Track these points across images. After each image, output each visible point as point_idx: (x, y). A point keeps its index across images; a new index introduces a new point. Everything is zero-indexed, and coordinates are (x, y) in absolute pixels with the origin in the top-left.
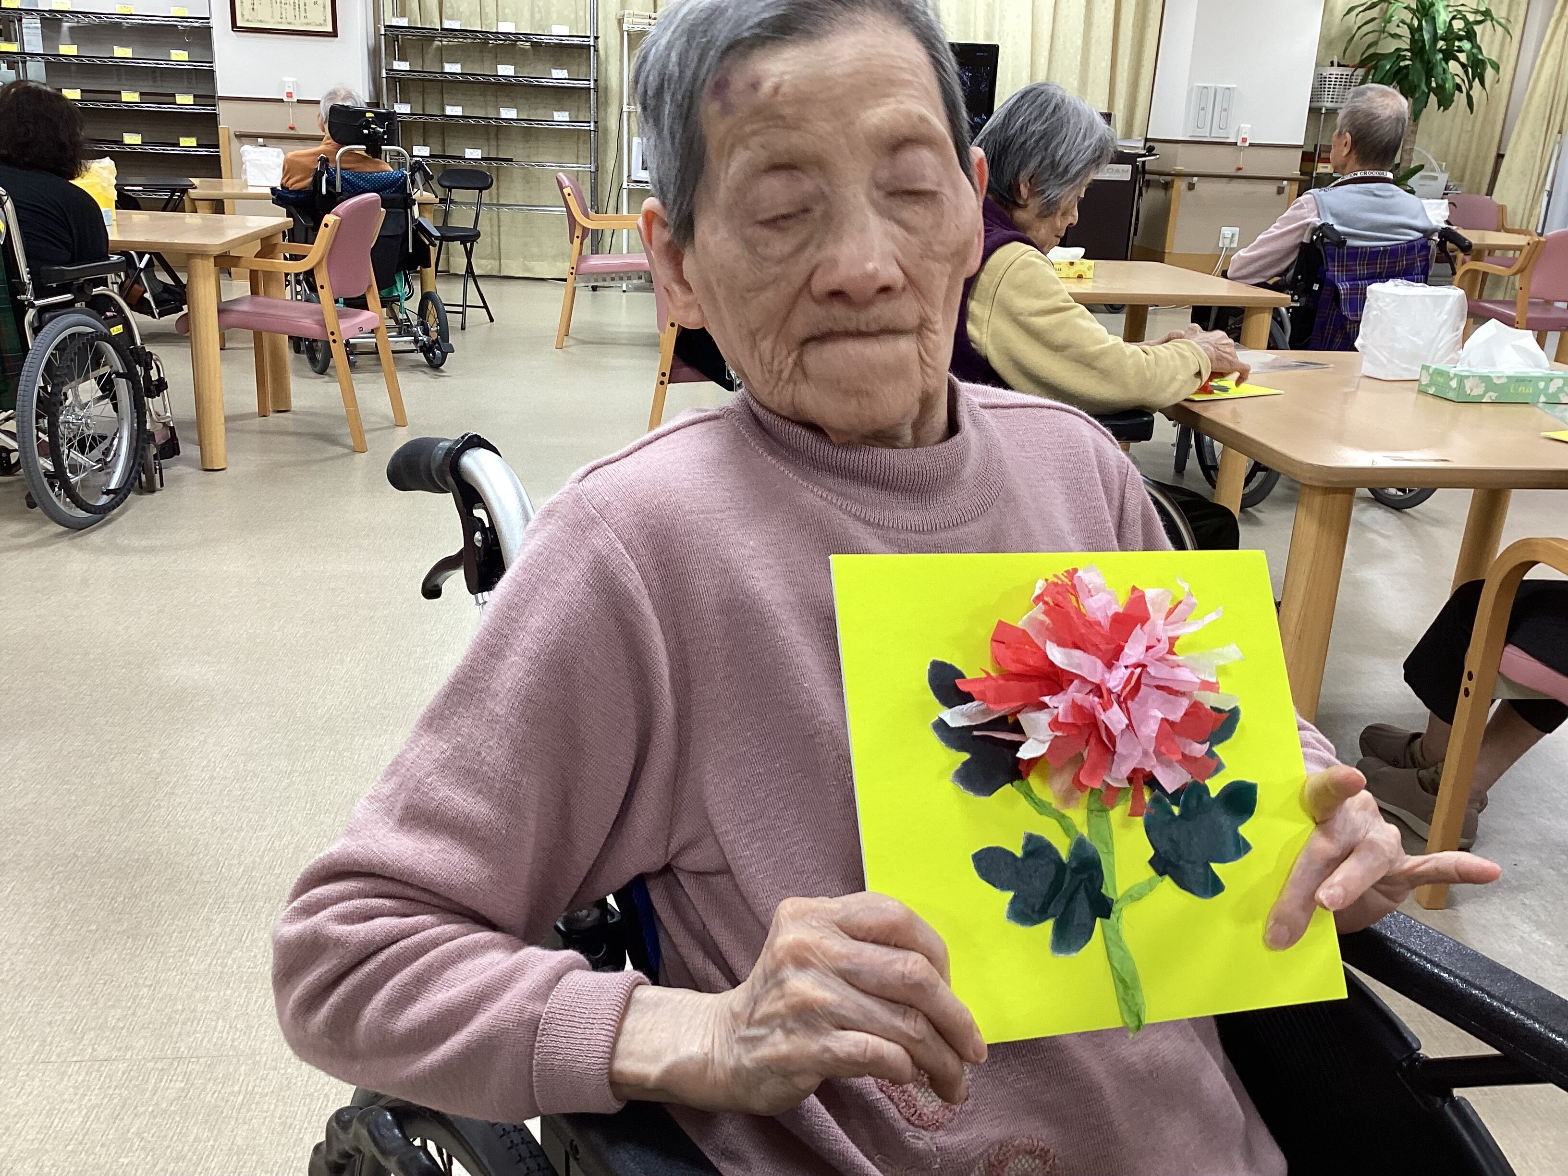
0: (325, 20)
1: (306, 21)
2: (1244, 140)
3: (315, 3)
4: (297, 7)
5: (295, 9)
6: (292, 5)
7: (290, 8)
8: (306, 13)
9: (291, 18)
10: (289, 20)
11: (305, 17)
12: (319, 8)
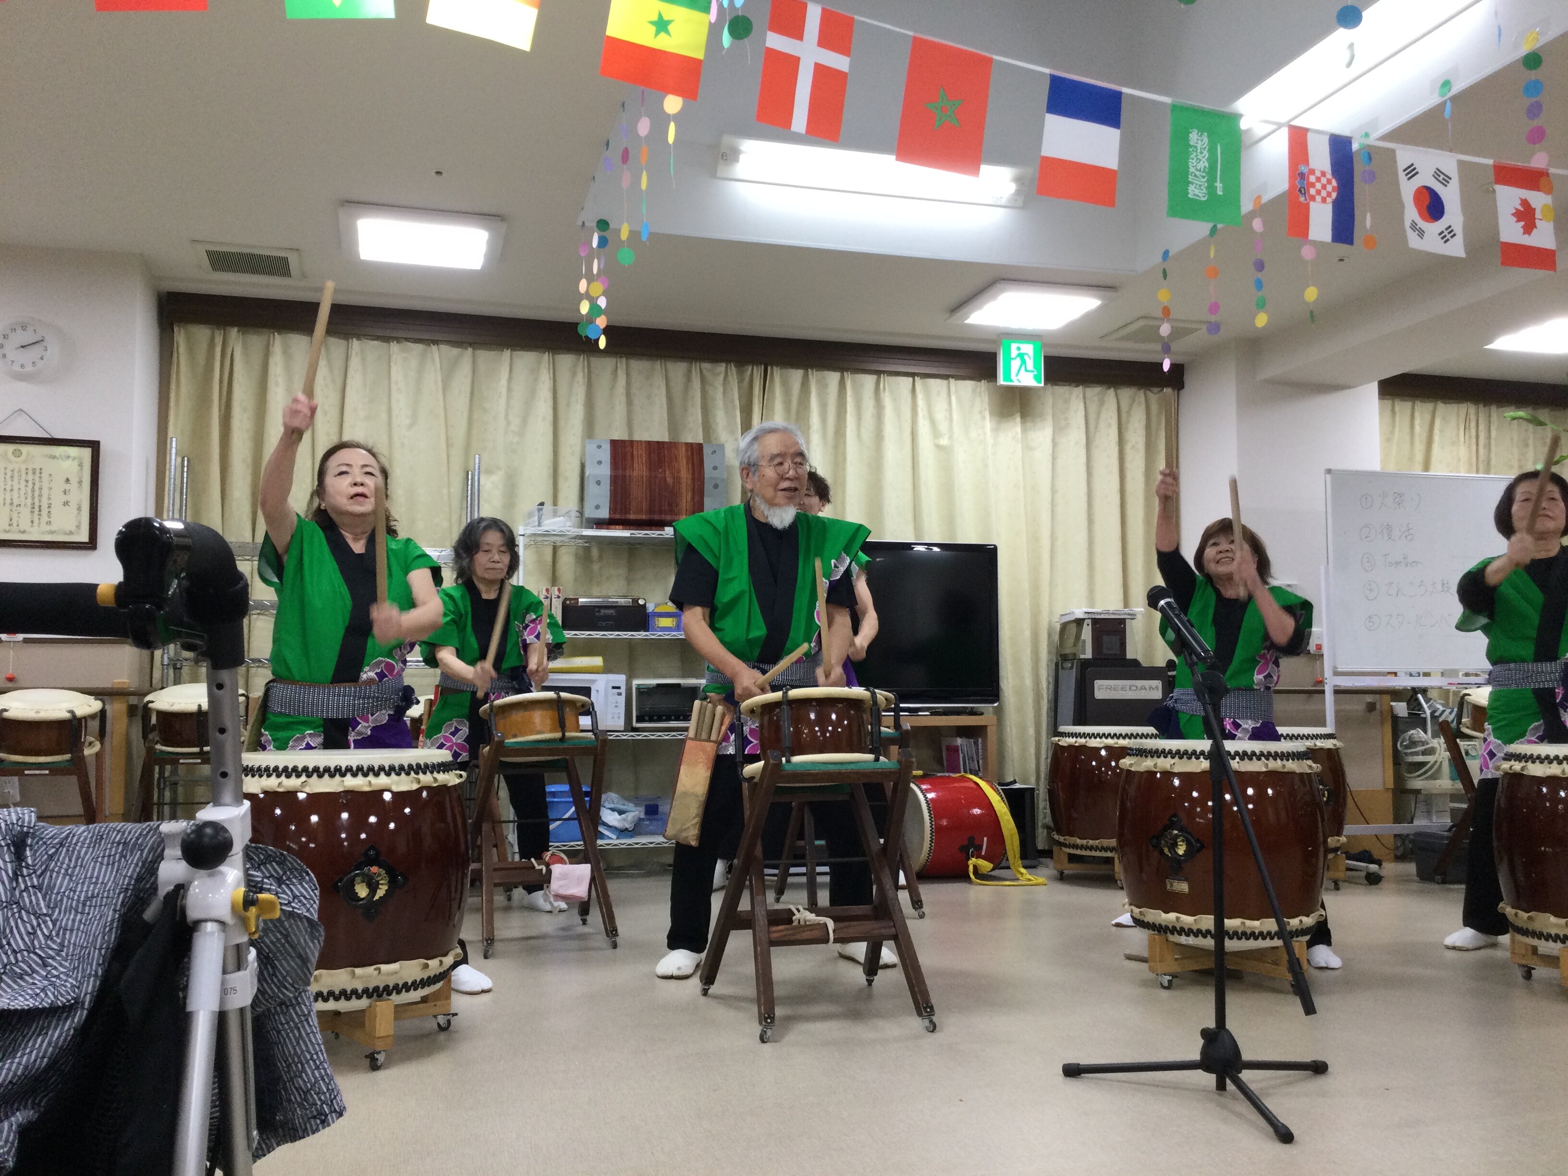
0: (78, 527)
1: (48, 528)
3: (66, 503)
4: (36, 509)
5: (32, 512)
6: (29, 506)
7: (25, 512)
8: (49, 517)
9: (25, 524)
10: (22, 528)
11: (48, 523)
12: (74, 508)
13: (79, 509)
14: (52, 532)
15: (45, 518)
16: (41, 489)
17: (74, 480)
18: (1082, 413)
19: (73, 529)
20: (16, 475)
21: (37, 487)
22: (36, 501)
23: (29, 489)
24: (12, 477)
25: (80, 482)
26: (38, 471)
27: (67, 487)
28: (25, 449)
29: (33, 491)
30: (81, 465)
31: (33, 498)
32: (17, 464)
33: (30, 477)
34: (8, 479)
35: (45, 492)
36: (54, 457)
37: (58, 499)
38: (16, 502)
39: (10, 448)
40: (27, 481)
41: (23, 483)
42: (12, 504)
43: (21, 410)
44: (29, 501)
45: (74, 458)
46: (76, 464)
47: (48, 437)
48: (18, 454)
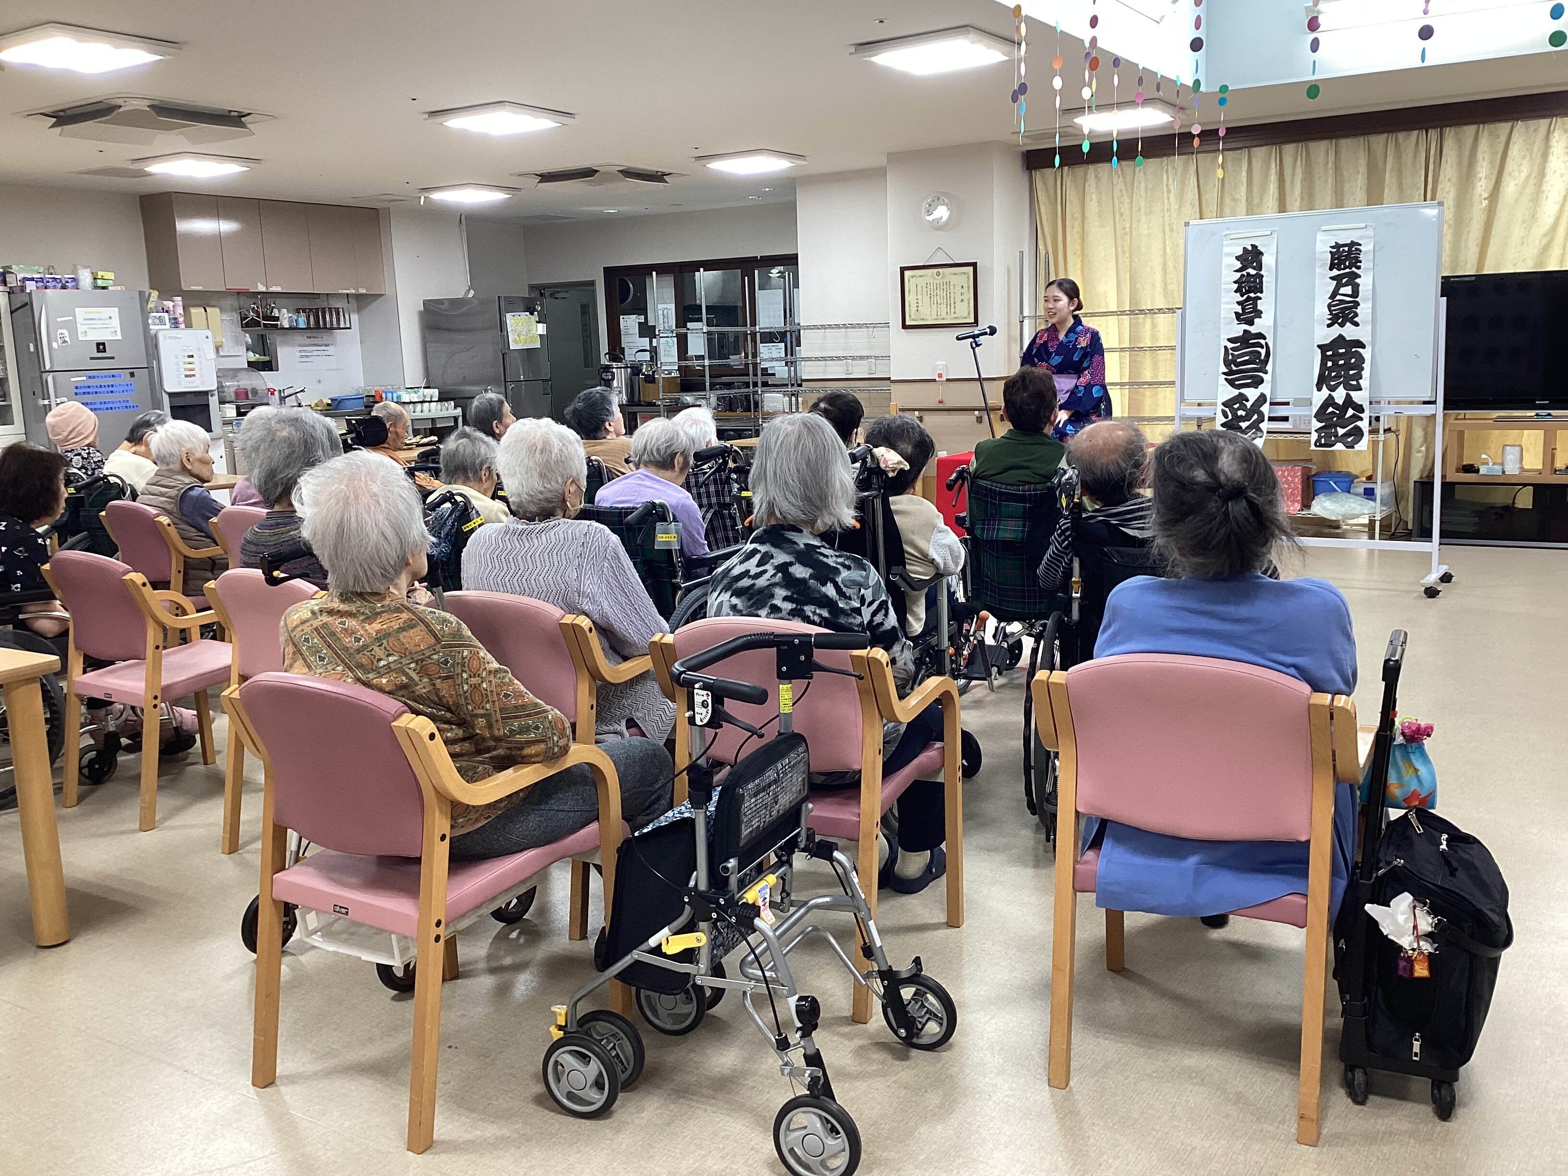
0: (969, 314)
1: (954, 316)
3: (962, 301)
4: (948, 305)
5: (947, 307)
6: (945, 304)
7: (944, 307)
8: (955, 309)
9: (944, 315)
11: (955, 313)
12: (966, 302)
13: (969, 303)
14: (956, 318)
15: (953, 310)
16: (950, 293)
17: (966, 287)
19: (966, 315)
20: (938, 286)
21: (948, 292)
22: (948, 300)
23: (945, 294)
25: (968, 288)
26: (948, 283)
27: (963, 291)
28: (941, 270)
29: (947, 295)
30: (968, 277)
32: (939, 280)
33: (945, 286)
34: (935, 289)
35: (952, 295)
36: (955, 274)
37: (959, 298)
38: (939, 302)
39: (935, 271)
40: (943, 290)
42: (937, 303)
43: (939, 248)
44: (945, 301)
45: (965, 274)
46: (966, 276)
47: (952, 262)
48: (938, 274)
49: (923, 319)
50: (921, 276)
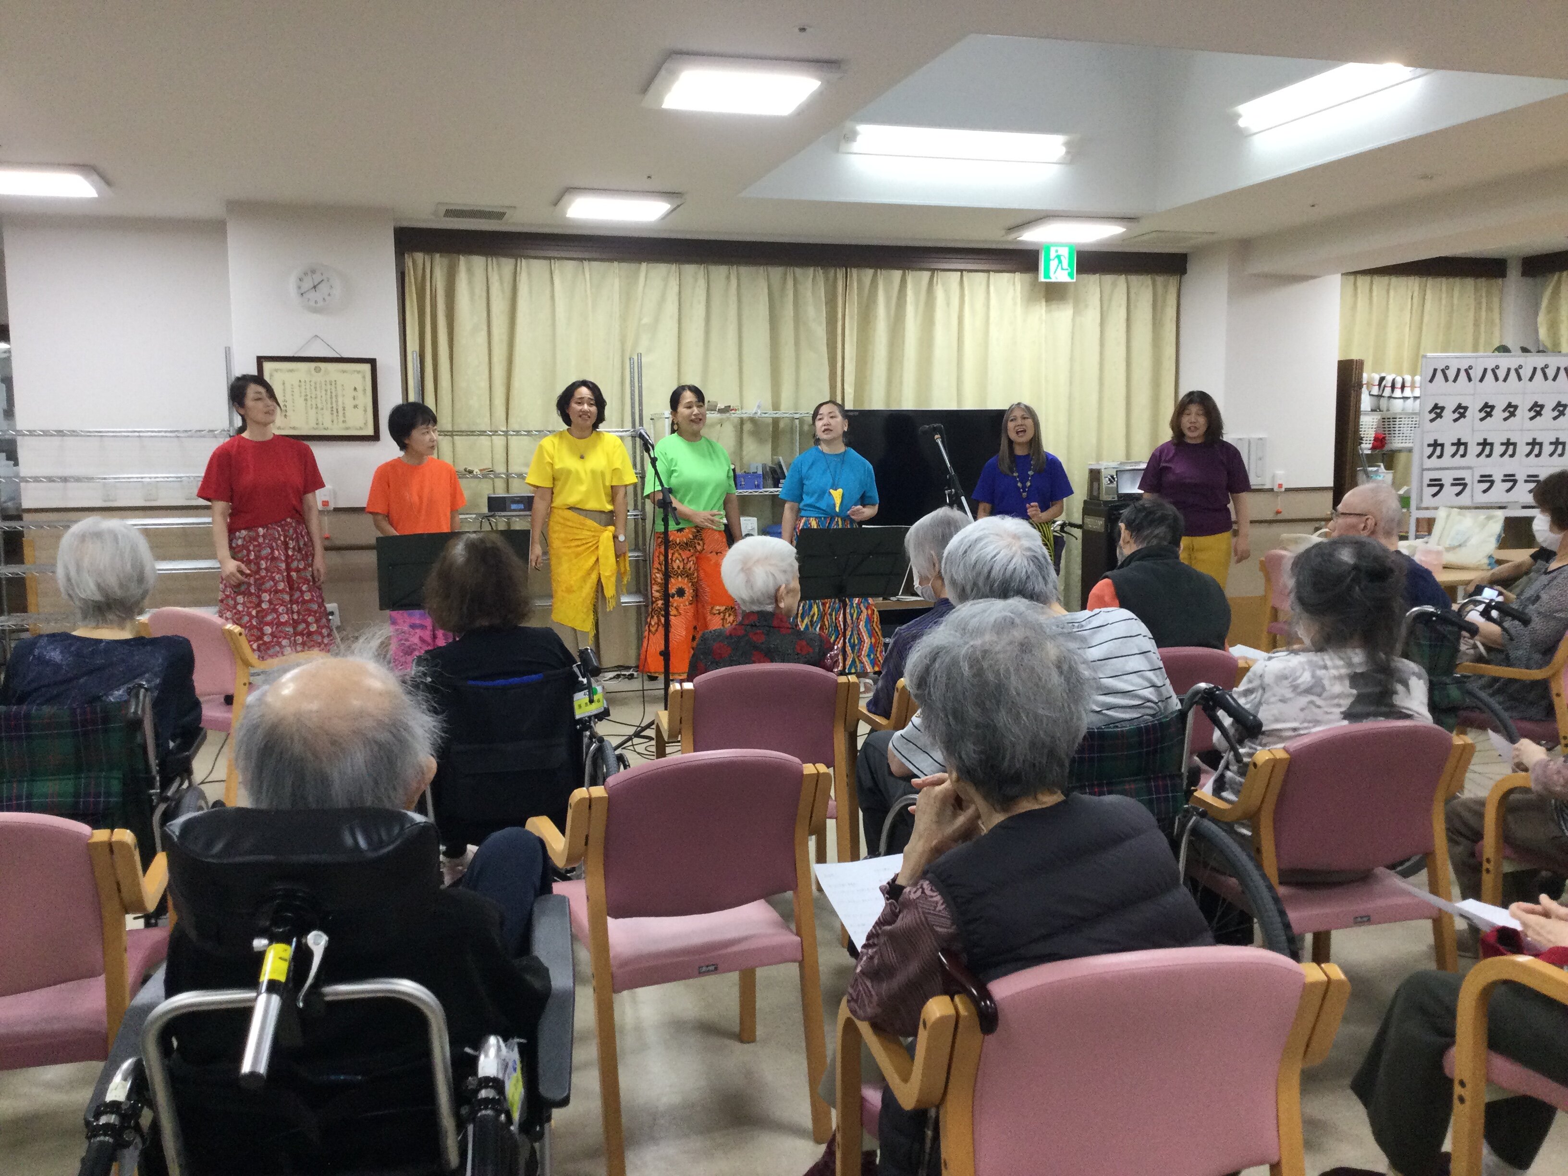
0: (366, 424)
1: (343, 425)
2: (1280, 486)
3: (355, 407)
4: (334, 411)
5: (332, 414)
6: (330, 410)
7: (327, 413)
8: (344, 417)
9: (328, 423)
10: (326, 425)
11: (344, 422)
12: (360, 411)
13: (365, 411)
14: (347, 428)
15: (341, 418)
16: (336, 396)
17: (360, 388)
18: (1098, 295)
19: (361, 424)
20: (318, 386)
21: (334, 395)
22: (334, 405)
23: (329, 396)
24: (315, 388)
25: (364, 391)
26: (333, 383)
27: (355, 393)
28: (323, 365)
29: (331, 398)
30: (364, 377)
31: (332, 403)
32: (318, 378)
33: (329, 387)
34: (313, 390)
35: (340, 400)
36: (344, 372)
37: (349, 403)
38: (320, 406)
39: (313, 365)
40: (326, 391)
41: (324, 392)
42: (317, 408)
43: (316, 336)
44: (329, 405)
45: (359, 372)
46: (360, 376)
47: (338, 356)
48: (317, 370)
49: (294, 428)
50: (291, 371)
